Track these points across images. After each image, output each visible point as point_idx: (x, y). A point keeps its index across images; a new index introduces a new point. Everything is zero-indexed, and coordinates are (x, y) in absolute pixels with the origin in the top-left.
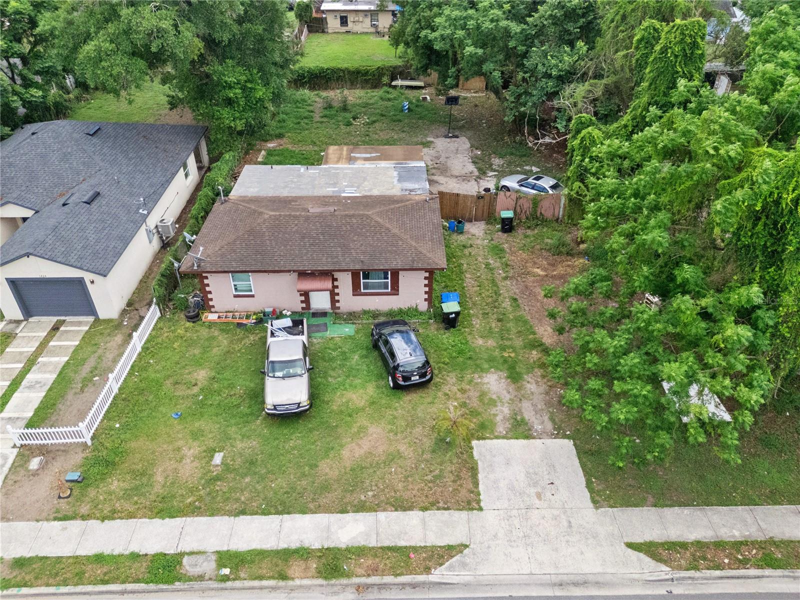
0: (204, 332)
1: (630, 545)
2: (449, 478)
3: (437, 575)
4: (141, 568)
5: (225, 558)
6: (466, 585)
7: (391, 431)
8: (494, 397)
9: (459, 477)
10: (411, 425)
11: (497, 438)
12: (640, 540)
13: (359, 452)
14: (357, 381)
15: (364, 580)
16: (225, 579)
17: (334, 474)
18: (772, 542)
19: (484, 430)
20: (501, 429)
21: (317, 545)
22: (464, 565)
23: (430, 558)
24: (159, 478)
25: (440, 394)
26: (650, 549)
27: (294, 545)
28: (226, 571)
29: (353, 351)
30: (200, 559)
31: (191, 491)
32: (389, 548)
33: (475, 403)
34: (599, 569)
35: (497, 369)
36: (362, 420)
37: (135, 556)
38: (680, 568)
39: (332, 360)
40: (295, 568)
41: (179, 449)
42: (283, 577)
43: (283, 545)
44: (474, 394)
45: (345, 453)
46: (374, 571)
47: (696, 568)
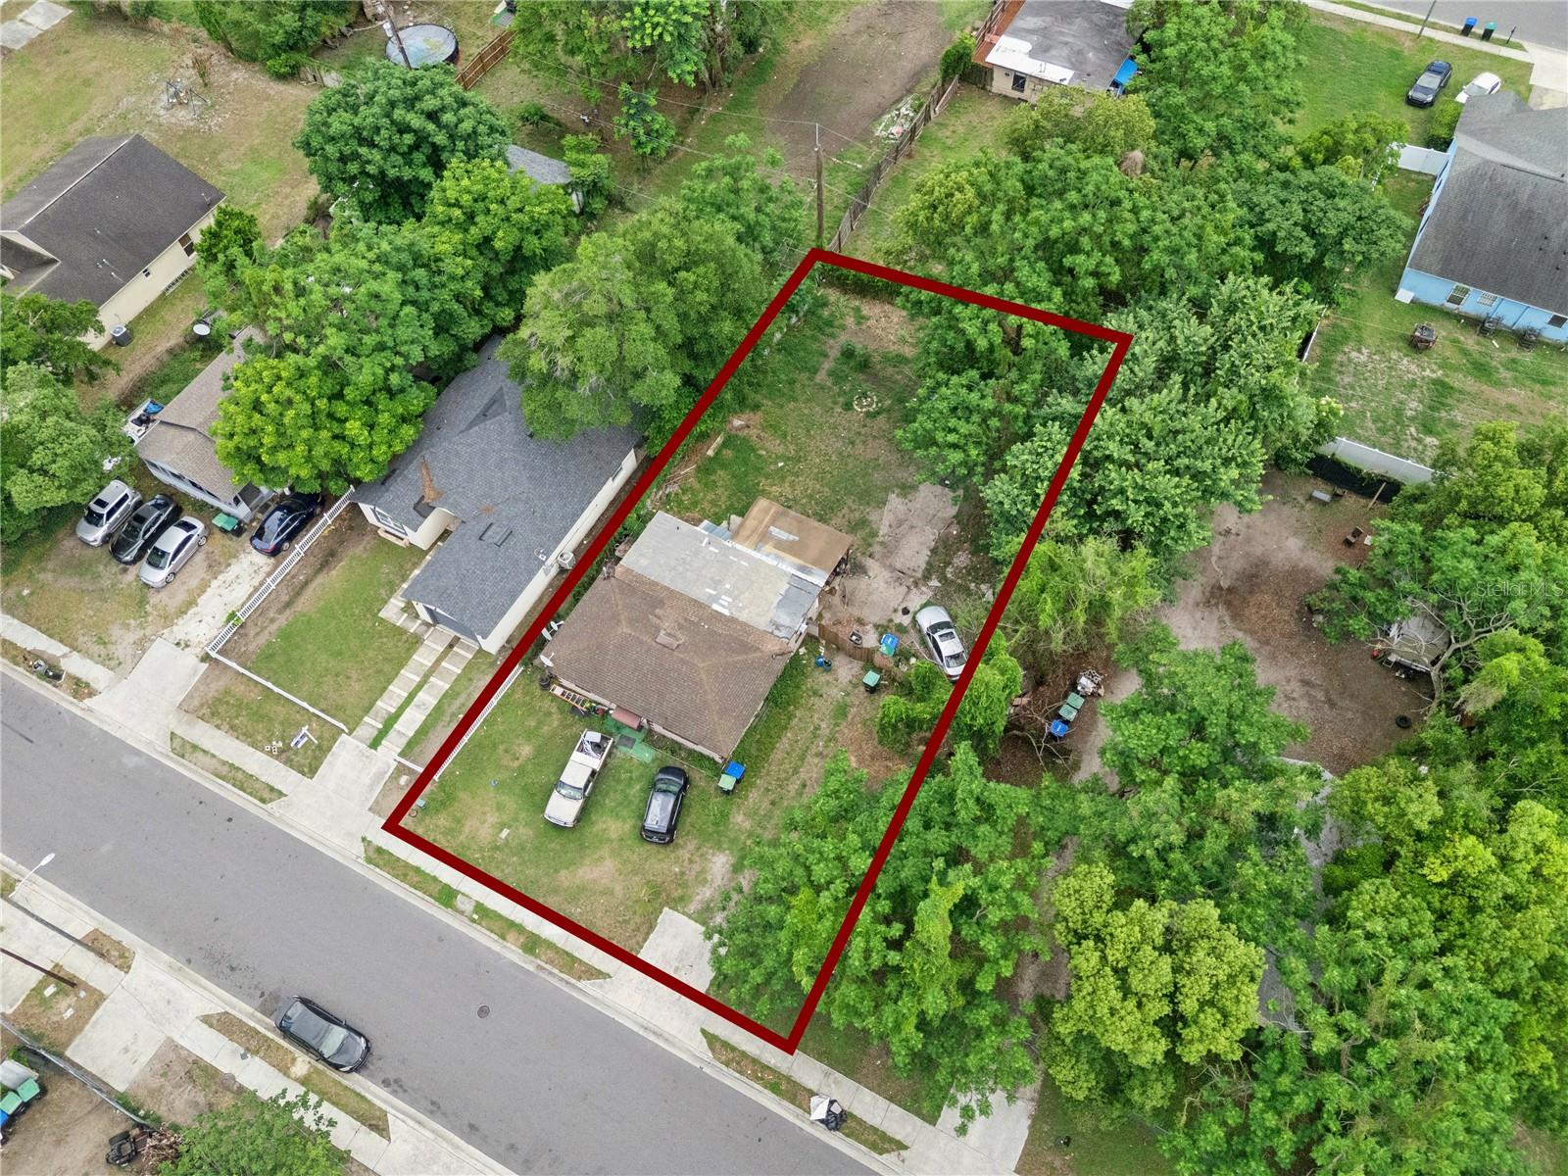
0: (547, 703)
1: (703, 1032)
2: (632, 926)
3: (583, 984)
4: (435, 889)
5: (480, 908)
6: (595, 999)
7: (619, 870)
8: (709, 878)
9: (638, 929)
10: (634, 872)
11: (684, 913)
12: (711, 1031)
13: (589, 876)
14: (625, 813)
15: (543, 964)
16: (474, 921)
17: (566, 884)
18: (789, 1079)
19: (677, 903)
20: (692, 908)
21: (529, 928)
22: (601, 987)
23: (585, 972)
24: (467, 830)
25: (673, 855)
26: (712, 1039)
27: (518, 921)
28: (476, 917)
29: (638, 780)
30: (467, 900)
31: (481, 849)
32: (568, 954)
33: (690, 877)
34: (674, 1033)
35: (732, 853)
36: (605, 852)
37: (435, 879)
38: (719, 1060)
39: (619, 781)
40: (512, 936)
41: (484, 813)
42: (503, 937)
43: (512, 918)
44: (697, 868)
45: (580, 872)
46: (550, 962)
47: (727, 1065)
